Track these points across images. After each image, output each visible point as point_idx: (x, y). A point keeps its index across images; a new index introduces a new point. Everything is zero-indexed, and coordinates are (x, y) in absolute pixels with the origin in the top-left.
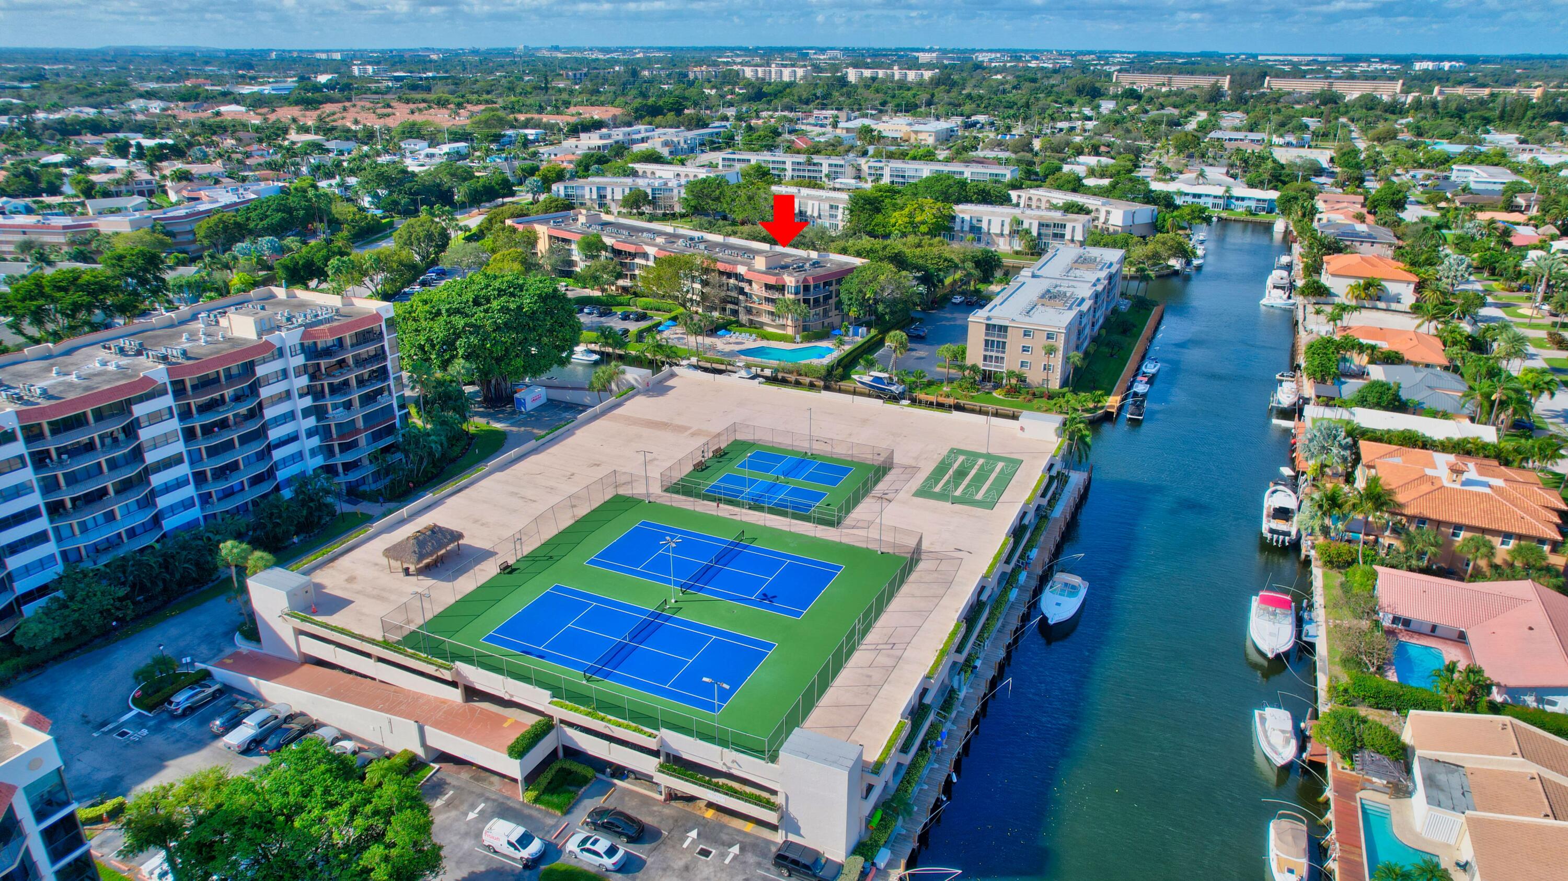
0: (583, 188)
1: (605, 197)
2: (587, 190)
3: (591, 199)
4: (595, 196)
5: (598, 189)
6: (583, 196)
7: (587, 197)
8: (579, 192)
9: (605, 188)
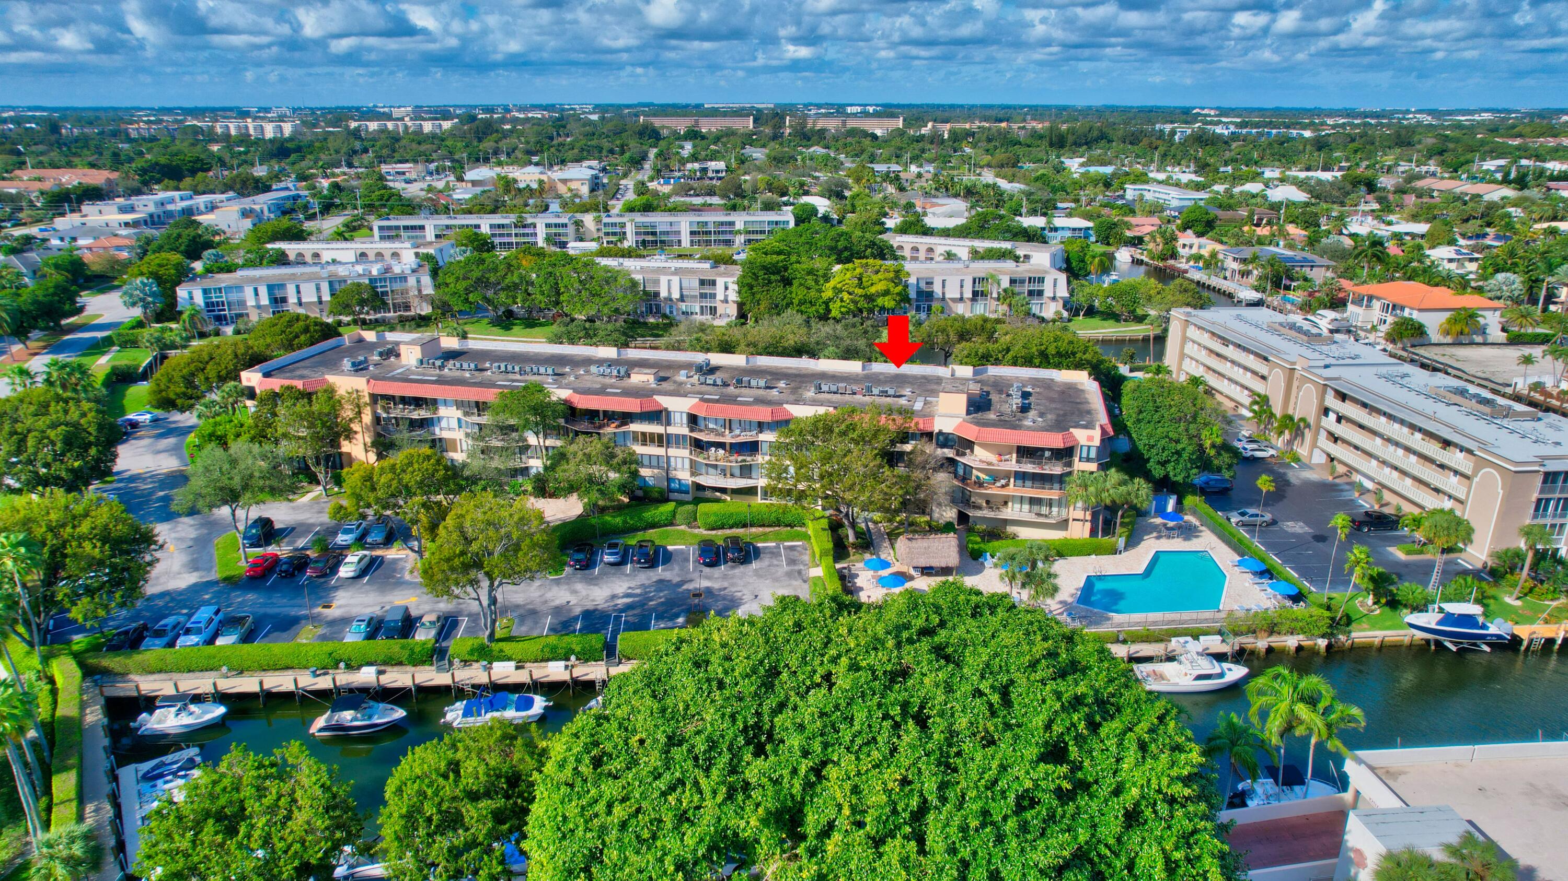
0: (240, 288)
1: (284, 300)
2: (249, 292)
3: (259, 307)
4: (265, 301)
5: (271, 288)
6: (242, 303)
7: (251, 302)
8: (234, 297)
9: (282, 286)
